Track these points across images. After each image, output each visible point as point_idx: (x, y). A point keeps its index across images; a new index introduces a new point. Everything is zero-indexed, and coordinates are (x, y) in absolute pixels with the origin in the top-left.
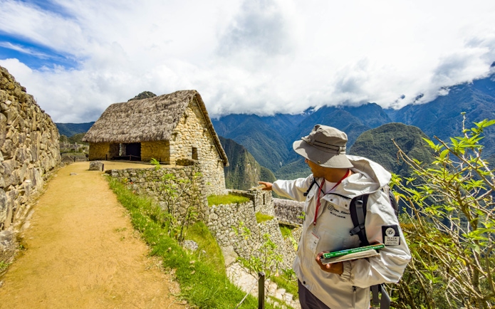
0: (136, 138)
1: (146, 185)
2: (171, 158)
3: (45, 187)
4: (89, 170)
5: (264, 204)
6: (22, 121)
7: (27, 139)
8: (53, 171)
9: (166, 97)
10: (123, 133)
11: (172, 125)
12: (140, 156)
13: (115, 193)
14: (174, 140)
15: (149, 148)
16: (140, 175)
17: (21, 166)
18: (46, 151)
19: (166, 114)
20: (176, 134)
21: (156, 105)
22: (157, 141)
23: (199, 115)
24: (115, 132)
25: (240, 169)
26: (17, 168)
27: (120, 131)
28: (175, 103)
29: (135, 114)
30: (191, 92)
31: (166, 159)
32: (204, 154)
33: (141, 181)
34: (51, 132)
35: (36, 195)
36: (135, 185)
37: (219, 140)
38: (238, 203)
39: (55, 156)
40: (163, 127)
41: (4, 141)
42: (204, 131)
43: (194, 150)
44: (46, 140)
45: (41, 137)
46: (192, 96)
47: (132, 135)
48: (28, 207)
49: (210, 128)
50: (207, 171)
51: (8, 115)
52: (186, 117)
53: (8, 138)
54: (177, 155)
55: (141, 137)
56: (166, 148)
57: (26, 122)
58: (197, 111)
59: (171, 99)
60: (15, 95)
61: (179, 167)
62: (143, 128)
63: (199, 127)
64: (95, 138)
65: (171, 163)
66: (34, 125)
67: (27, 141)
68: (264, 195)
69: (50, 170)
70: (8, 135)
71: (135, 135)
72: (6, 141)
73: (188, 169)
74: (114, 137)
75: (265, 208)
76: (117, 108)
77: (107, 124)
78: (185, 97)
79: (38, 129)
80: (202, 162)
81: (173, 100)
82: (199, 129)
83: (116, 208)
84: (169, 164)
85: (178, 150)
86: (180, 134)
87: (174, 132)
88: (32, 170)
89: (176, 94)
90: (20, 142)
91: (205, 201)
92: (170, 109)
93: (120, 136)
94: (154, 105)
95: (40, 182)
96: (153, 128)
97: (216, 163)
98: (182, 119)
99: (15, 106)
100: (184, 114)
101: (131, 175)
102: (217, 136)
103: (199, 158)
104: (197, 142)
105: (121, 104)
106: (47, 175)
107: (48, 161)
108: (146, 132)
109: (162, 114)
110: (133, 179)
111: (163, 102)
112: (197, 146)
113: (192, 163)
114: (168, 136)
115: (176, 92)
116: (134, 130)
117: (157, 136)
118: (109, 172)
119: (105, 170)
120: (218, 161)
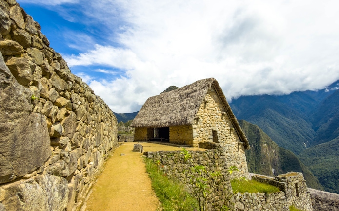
0: (165, 123)
1: (175, 167)
2: (195, 141)
3: (104, 165)
4: (133, 151)
5: (297, 195)
6: (89, 116)
7: (92, 129)
8: (111, 151)
9: (187, 87)
10: (157, 120)
11: (194, 110)
12: (169, 139)
13: (150, 177)
14: (196, 124)
15: (175, 132)
16: (169, 157)
17: (86, 152)
18: (108, 136)
19: (188, 102)
20: (197, 119)
21: (180, 95)
22: (182, 125)
23: (217, 99)
24: (151, 119)
25: (256, 149)
26: (83, 154)
27: (154, 118)
28: (195, 91)
29: (165, 103)
30: (209, 80)
31: (190, 142)
32: (224, 137)
33: (170, 163)
34: (111, 121)
35: (97, 173)
36: (166, 167)
37: (238, 123)
38: (266, 193)
39: (113, 139)
40: (186, 113)
41: (73, 134)
42: (223, 115)
43: (214, 133)
44: (107, 128)
45: (104, 126)
46: (210, 83)
47: (162, 121)
48: (90, 185)
49: (228, 111)
50: (228, 154)
51: (78, 113)
52: (206, 103)
53: (77, 131)
54: (200, 139)
55: (169, 122)
56: (189, 132)
57: (92, 116)
58: (215, 96)
59: (192, 88)
60: (85, 96)
61: (202, 150)
62: (171, 115)
63: (218, 111)
64: (138, 124)
65: (194, 145)
66: (99, 118)
67: (93, 131)
68: (296, 184)
69: (110, 150)
70: (77, 129)
71: (165, 121)
72: (75, 134)
73: (210, 152)
74: (150, 123)
75: (300, 200)
76: (152, 101)
77: (146, 113)
78: (204, 85)
79: (102, 121)
80: (222, 145)
81: (194, 89)
82: (218, 113)
83: (149, 197)
84: (193, 147)
85: (200, 134)
86: (201, 119)
87: (196, 117)
88: (95, 153)
89: (196, 84)
90: (87, 133)
91: (229, 187)
92: (192, 97)
93: (154, 122)
94: (179, 95)
95: (101, 161)
96: (179, 114)
97: (237, 145)
98: (202, 105)
99: (84, 105)
100: (204, 100)
101: (162, 157)
102: (236, 118)
103: (219, 141)
104: (217, 125)
105: (155, 97)
106: (107, 154)
107: (108, 144)
108: (173, 118)
109: (185, 102)
110: (164, 160)
111: (186, 91)
112: (217, 130)
113: (213, 147)
114: (191, 121)
115: (196, 82)
116: (164, 117)
117: (182, 121)
118: (146, 154)
119: (144, 151)
120: (239, 144)
